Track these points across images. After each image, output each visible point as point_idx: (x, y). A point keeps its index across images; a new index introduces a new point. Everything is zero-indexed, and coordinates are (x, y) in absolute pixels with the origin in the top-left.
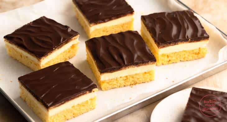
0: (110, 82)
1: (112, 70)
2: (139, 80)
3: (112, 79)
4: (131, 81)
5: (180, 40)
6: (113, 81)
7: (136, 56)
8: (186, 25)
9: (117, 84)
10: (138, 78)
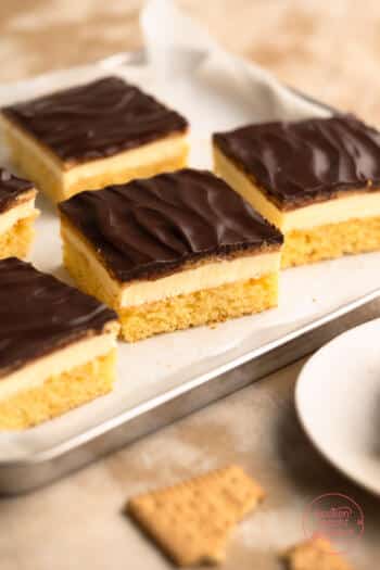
0: (149, 312)
1: (153, 272)
2: (233, 305)
3: (155, 303)
4: (210, 307)
5: (343, 184)
6: (159, 310)
7: (221, 230)
8: (350, 148)
9: (168, 319)
10: (232, 298)
